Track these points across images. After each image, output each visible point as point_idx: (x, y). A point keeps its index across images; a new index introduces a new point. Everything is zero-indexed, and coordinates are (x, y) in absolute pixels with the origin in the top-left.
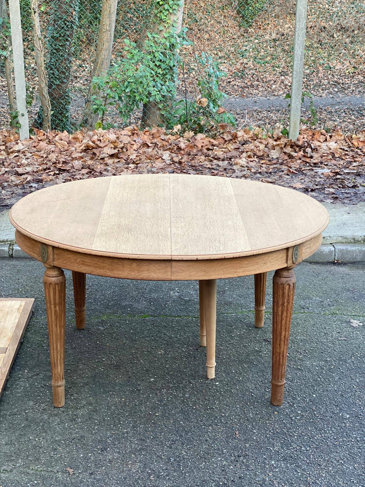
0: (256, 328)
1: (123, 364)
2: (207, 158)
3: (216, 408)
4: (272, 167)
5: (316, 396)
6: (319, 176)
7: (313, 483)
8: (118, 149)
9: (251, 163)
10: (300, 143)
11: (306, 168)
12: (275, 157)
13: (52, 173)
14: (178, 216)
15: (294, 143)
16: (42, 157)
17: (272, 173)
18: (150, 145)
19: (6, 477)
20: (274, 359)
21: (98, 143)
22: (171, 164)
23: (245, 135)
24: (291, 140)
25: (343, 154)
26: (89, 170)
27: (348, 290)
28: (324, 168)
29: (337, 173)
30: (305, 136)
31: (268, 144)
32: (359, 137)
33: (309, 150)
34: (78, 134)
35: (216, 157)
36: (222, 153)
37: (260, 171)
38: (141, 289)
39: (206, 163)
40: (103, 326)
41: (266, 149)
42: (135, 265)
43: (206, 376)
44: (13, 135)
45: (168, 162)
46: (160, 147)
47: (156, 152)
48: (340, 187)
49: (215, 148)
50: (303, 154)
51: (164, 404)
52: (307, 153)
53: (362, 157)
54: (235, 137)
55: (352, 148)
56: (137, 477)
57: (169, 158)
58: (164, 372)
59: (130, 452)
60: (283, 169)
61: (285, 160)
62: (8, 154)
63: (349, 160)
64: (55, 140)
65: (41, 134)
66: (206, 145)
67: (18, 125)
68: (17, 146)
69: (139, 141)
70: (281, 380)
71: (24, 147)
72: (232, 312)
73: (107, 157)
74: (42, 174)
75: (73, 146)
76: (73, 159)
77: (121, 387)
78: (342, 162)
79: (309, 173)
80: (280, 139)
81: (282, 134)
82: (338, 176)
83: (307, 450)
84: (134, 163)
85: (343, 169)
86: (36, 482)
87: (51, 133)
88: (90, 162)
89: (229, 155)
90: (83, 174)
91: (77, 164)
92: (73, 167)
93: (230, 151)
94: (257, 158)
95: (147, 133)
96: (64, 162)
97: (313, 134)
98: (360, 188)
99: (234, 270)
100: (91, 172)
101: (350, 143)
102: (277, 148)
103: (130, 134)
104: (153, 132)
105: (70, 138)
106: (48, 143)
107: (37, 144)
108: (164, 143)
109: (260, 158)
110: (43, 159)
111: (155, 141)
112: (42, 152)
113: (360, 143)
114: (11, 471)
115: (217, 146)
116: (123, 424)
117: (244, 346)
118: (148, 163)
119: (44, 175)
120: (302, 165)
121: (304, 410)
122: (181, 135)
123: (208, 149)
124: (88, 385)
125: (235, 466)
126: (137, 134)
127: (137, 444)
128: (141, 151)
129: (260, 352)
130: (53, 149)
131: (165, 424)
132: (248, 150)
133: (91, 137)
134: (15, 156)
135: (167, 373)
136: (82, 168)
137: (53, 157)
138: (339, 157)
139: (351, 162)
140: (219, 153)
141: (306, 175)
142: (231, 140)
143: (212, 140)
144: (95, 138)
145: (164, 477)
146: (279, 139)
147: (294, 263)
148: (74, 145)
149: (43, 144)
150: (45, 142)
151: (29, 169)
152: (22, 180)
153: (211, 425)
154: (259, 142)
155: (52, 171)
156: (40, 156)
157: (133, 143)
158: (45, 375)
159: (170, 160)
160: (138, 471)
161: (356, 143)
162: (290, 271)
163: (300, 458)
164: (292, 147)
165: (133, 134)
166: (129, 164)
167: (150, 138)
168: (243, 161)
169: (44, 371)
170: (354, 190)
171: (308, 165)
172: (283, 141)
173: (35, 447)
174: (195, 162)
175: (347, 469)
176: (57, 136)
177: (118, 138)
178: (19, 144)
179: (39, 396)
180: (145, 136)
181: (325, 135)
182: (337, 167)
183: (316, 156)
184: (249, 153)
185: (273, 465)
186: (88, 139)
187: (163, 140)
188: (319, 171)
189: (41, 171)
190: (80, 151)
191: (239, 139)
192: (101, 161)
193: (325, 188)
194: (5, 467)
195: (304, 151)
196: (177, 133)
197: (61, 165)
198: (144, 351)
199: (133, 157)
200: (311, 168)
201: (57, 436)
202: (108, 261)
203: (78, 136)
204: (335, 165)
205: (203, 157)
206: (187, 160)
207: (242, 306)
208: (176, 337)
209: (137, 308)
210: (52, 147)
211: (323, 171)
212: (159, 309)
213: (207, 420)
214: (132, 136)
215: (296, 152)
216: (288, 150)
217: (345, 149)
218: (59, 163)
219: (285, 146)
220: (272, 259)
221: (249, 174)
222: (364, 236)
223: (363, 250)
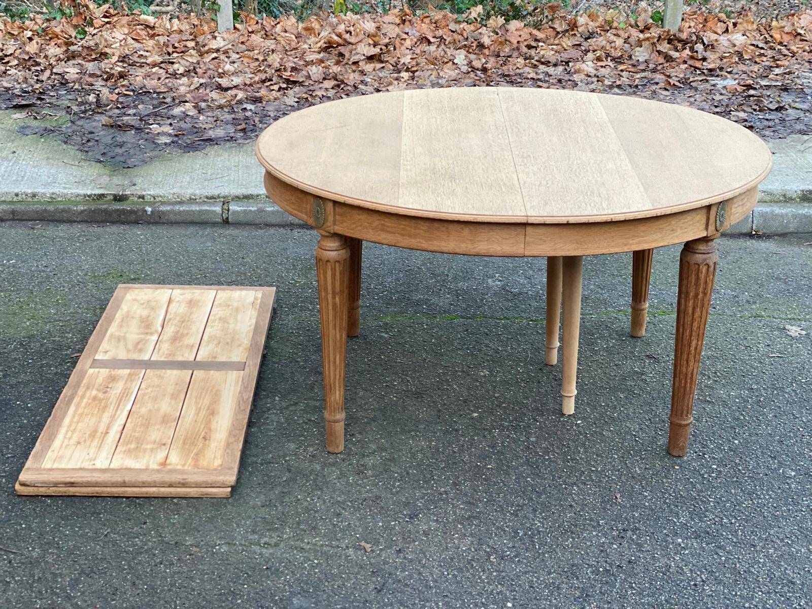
0: (633, 337)
1: (426, 391)
2: (528, 61)
3: (581, 458)
4: (638, 76)
5: (740, 442)
6: (719, 91)
7: (745, 572)
8: (379, 47)
9: (603, 69)
10: (684, 36)
11: (696, 78)
12: (641, 59)
13: (276, 87)
14: (525, 155)
15: (674, 35)
16: (257, 60)
17: (639, 87)
18: (432, 40)
19: (270, 554)
20: (677, 384)
21: (347, 36)
22: (468, 73)
23: (591, 23)
24: (669, 31)
25: (757, 54)
26: (336, 82)
27: (778, 279)
28: (726, 78)
29: (749, 87)
30: (692, 24)
31: (629, 37)
32: (782, 25)
33: (699, 47)
34: (312, 23)
35: (543, 60)
36: (553, 52)
37: (618, 83)
38: (439, 275)
39: (527, 69)
40: (387, 333)
41: (626, 45)
42: (466, 231)
43: (561, 410)
44: (207, 23)
45: (465, 69)
46: (450, 43)
47: (443, 52)
48: (755, 110)
49: (541, 44)
50: (690, 54)
51: (498, 452)
52: (697, 52)
53: (790, 58)
54: (573, 26)
55: (772, 44)
56: (470, 558)
57: (465, 62)
58: (493, 403)
59: (454, 521)
60: (656, 81)
61: (660, 64)
62: (201, 55)
63: (767, 63)
64: (275, 33)
65: (253, 22)
66: (525, 40)
67: (216, 7)
68: (214, 41)
69: (414, 33)
70: (687, 416)
71: (225, 43)
72: (591, 312)
73: (363, 60)
74: (260, 88)
75: (305, 42)
76: (308, 64)
77: (428, 426)
78: (755, 68)
79: (701, 87)
80: (649, 29)
81: (653, 20)
82: (752, 92)
83: (732, 523)
84: (407, 70)
85: (759, 80)
86: (316, 561)
87: (268, 20)
88: (336, 69)
89: (565, 56)
90: (327, 89)
91: (316, 71)
92: (309, 77)
93: (565, 50)
94: (611, 60)
95: (427, 21)
96: (294, 69)
97: (705, 19)
98: (790, 111)
99: (623, 241)
100: (338, 86)
101: (767, 36)
102: (646, 44)
103: (398, 21)
104: (436, 18)
105: (300, 28)
106: (264, 36)
107: (247, 38)
108: (455, 36)
109: (618, 60)
110: (257, 63)
111: (440, 33)
112: (256, 52)
113: (784, 36)
114: (276, 545)
115: (544, 42)
116: (438, 480)
117: (616, 365)
118: (432, 70)
119: (263, 89)
120: (688, 72)
121: (721, 463)
122: (484, 23)
123: (529, 47)
124: (375, 421)
125: (621, 544)
126: (410, 21)
127: (464, 509)
128: (418, 51)
129: (643, 374)
130: (273, 47)
131: (503, 482)
132: (596, 48)
133: (334, 28)
134: (213, 59)
135: (497, 405)
136: (324, 79)
137: (276, 60)
138: (749, 59)
139: (772, 67)
140: (548, 53)
141: (696, 89)
142: (567, 31)
143: (535, 32)
144: (341, 28)
145: (511, 558)
146: (647, 28)
147: (717, 231)
148: (307, 41)
149: (256, 39)
150: (259, 35)
151: (237, 80)
152: (229, 99)
153: (575, 484)
154: (614, 35)
155: (275, 84)
156: (253, 59)
157: (405, 36)
158: (307, 405)
159: (468, 65)
160: (469, 549)
161: (777, 36)
162: (710, 244)
163: (722, 535)
164: (670, 42)
165: (404, 22)
166: (399, 72)
167: (432, 28)
168: (588, 66)
169: (305, 399)
170: (780, 115)
171: (698, 72)
172: (655, 32)
173: (307, 510)
174: (509, 69)
175: (797, 553)
176: (278, 26)
177: (378, 28)
178: (218, 38)
179: (303, 435)
180: (423, 25)
181: (725, 23)
182: (749, 76)
183: (711, 56)
184: (598, 53)
185: (680, 545)
186: (329, 29)
187: (453, 32)
188: (719, 82)
189: (258, 83)
190: (317, 50)
191: (580, 30)
192: (354, 68)
193: (731, 111)
194: (266, 539)
195: (692, 49)
196: (476, 20)
197: (289, 74)
198: (456, 371)
199: (406, 60)
200: (705, 78)
201: (340, 496)
202: (424, 226)
203: (313, 25)
204: (745, 73)
205: (521, 60)
206: (494, 65)
207: (606, 304)
208: (506, 351)
209: (437, 305)
210: (270, 44)
211: (725, 83)
212: (472, 306)
213: (569, 477)
214: (402, 26)
215: (678, 51)
216: (664, 47)
217: (760, 46)
218: (285, 70)
219: (658, 41)
220: (684, 223)
221: (602, 88)
222: (803, 191)
223: (799, 214)
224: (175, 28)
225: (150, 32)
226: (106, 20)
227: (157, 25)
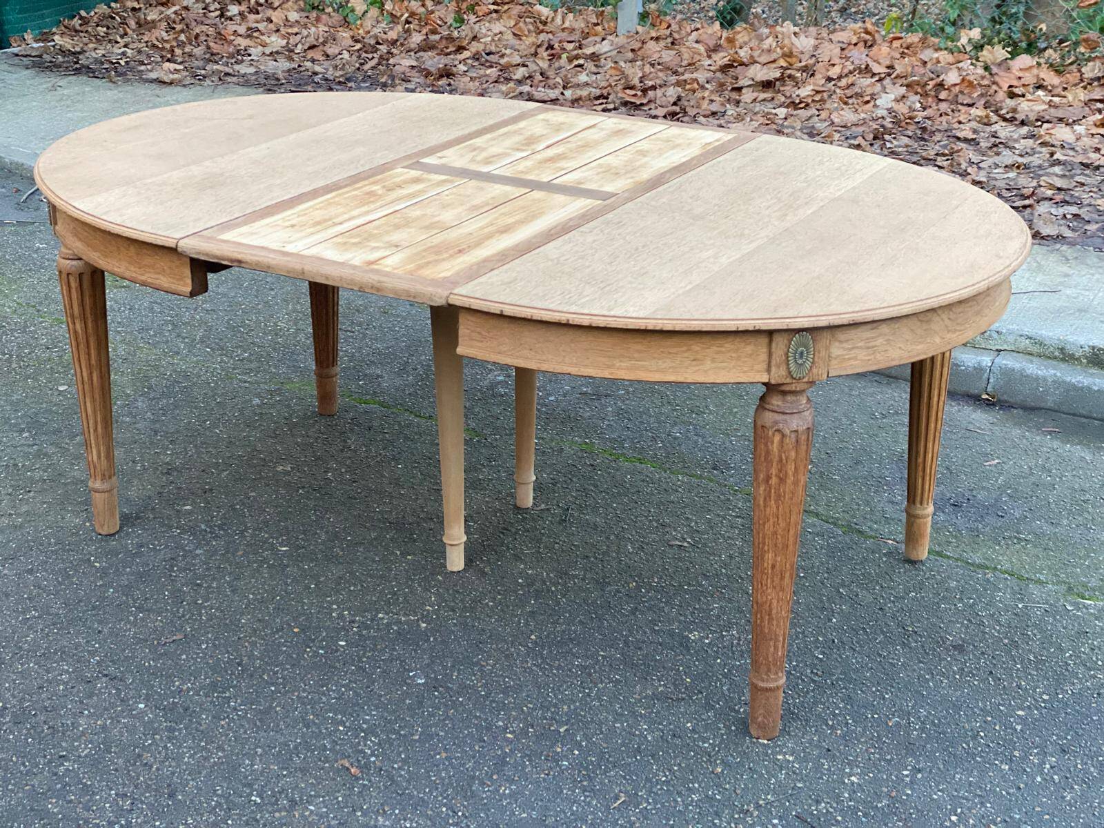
44: (608, 22)
49: (1037, 93)
57: (890, 105)
64: (686, 42)
65: (664, 25)
66: (1021, 85)
68: (598, 45)
69: (861, 58)
71: (612, 48)
73: (749, 86)
84: (791, 105)
87: (685, 25)
89: (1054, 113)
93: (1068, 105)
95: (893, 43)
103: (852, 40)
104: (914, 41)
105: (723, 38)
106: (668, 45)
107: (640, 45)
115: (1047, 91)
122: (973, 54)
130: (663, 59)
134: (576, 66)
148: (717, 56)
149: (652, 47)
150: (662, 43)
151: (571, 94)
155: (605, 103)
159: (890, 108)
168: (1074, 133)
177: (815, 48)
178: (606, 42)
180: (883, 48)
187: (924, 62)
196: (965, 48)
210: (668, 56)
222: (1093, 348)
223: (1064, 382)
224: (567, 24)
225: (541, 27)
226: (495, 7)
227: (549, 20)
